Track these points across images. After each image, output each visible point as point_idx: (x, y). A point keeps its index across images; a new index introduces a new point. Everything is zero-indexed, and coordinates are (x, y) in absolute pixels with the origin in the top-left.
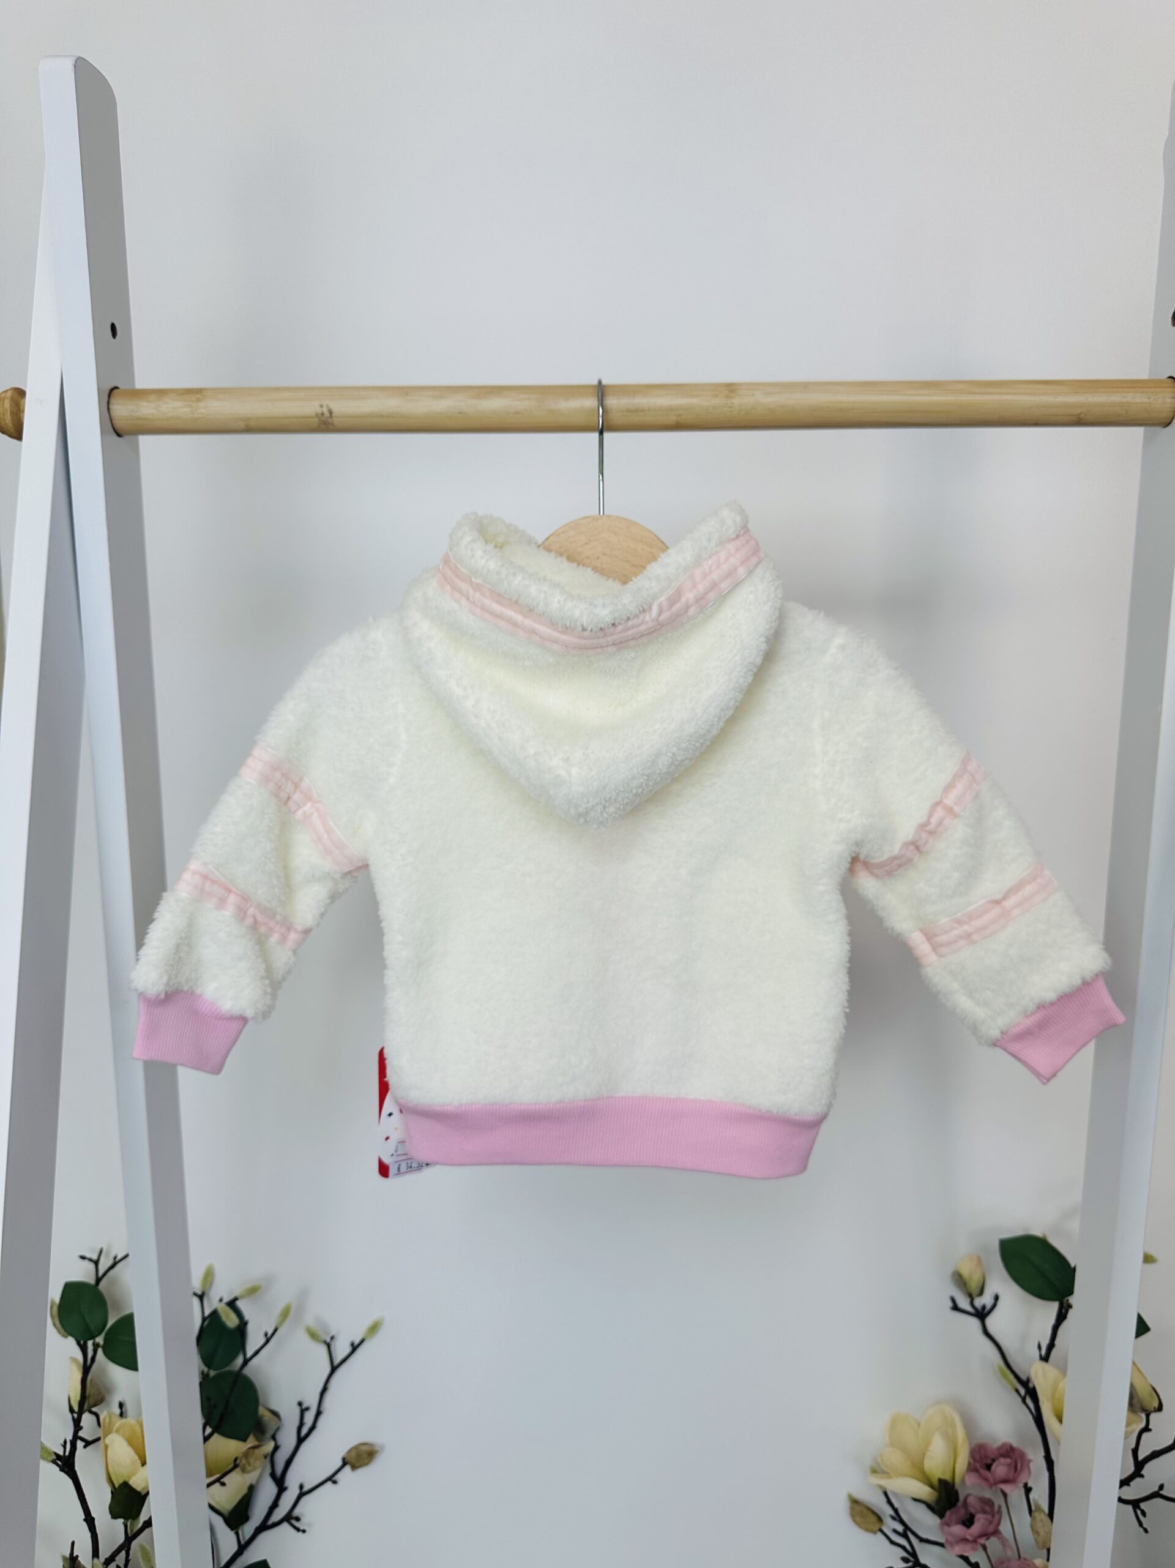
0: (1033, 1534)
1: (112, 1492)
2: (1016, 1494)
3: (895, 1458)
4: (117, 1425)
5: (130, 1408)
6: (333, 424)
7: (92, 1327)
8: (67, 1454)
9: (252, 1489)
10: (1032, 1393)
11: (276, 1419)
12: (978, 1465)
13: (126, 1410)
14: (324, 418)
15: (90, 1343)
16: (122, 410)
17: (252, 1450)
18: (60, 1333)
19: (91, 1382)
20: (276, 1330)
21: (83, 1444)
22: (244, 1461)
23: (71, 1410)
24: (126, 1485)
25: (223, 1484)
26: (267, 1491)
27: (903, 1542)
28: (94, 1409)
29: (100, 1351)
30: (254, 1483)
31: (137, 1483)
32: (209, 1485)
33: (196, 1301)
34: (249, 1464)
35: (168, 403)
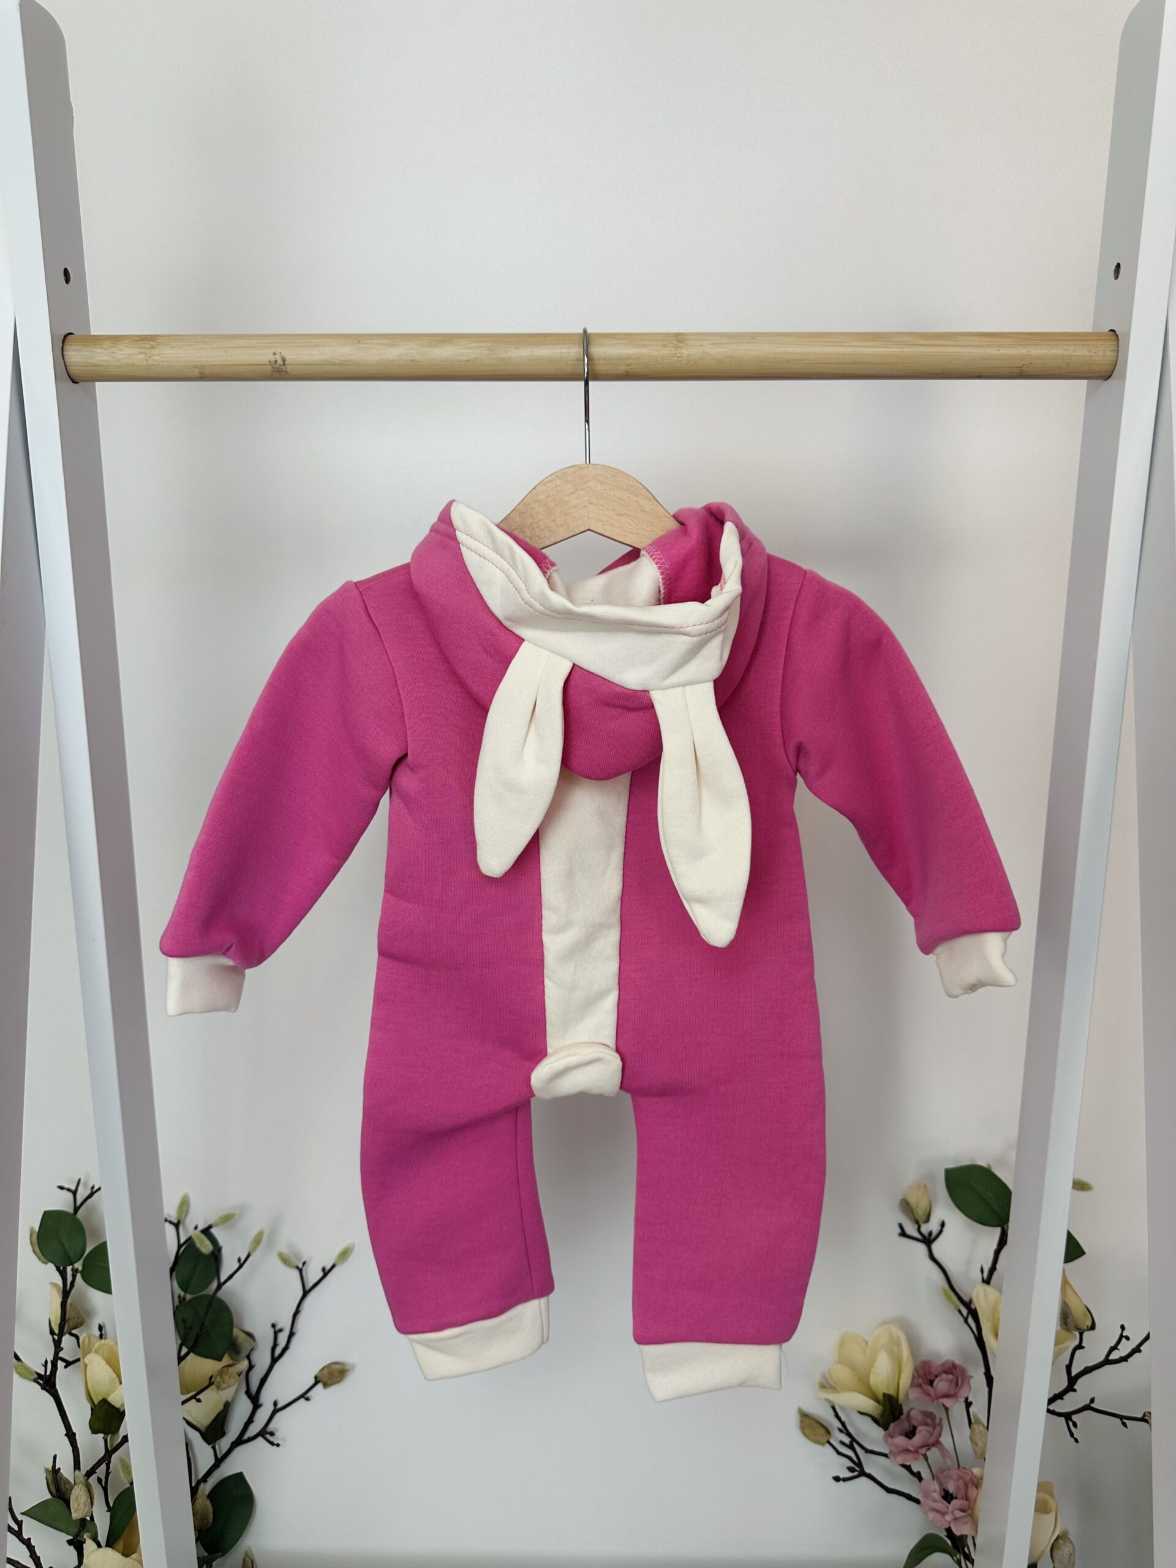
0: (972, 1445)
1: (92, 1409)
2: (957, 1409)
3: (843, 1374)
4: (96, 1346)
5: (108, 1329)
6: (286, 372)
7: (71, 1254)
8: (48, 1373)
9: (227, 1406)
10: (974, 1314)
11: (251, 1340)
12: (920, 1380)
13: (105, 1332)
14: (278, 366)
15: (69, 1268)
16: (77, 356)
17: (226, 1368)
18: (40, 1259)
19: (71, 1305)
20: (248, 1256)
21: (64, 1364)
22: (218, 1379)
23: (52, 1332)
24: (104, 1401)
25: (199, 1401)
26: (243, 1407)
27: (849, 1452)
28: (74, 1332)
29: (79, 1276)
30: (230, 1400)
31: (114, 1399)
32: (184, 1403)
33: (170, 1230)
34: (224, 1382)
35: (121, 350)
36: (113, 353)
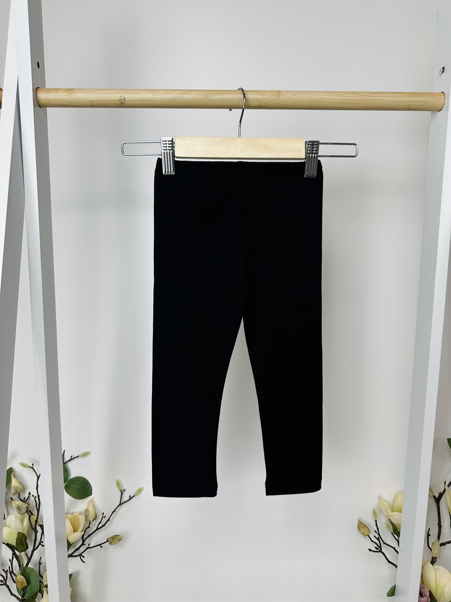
6: (125, 104)
14: (122, 101)
27: (377, 541)
35: (60, 94)
36: (56, 95)
